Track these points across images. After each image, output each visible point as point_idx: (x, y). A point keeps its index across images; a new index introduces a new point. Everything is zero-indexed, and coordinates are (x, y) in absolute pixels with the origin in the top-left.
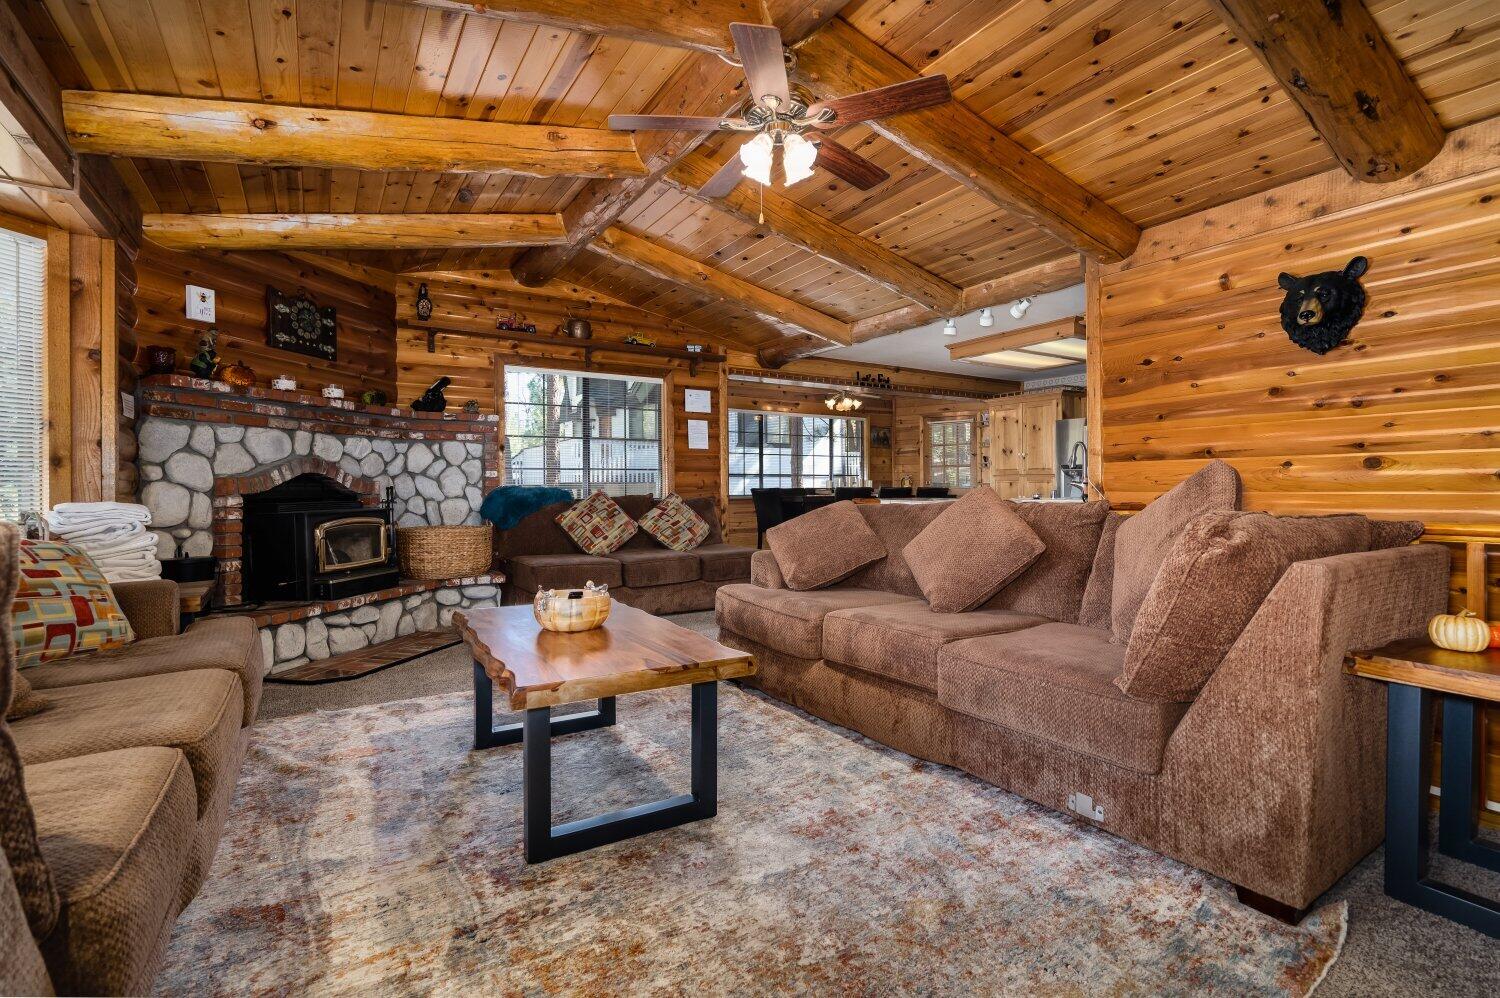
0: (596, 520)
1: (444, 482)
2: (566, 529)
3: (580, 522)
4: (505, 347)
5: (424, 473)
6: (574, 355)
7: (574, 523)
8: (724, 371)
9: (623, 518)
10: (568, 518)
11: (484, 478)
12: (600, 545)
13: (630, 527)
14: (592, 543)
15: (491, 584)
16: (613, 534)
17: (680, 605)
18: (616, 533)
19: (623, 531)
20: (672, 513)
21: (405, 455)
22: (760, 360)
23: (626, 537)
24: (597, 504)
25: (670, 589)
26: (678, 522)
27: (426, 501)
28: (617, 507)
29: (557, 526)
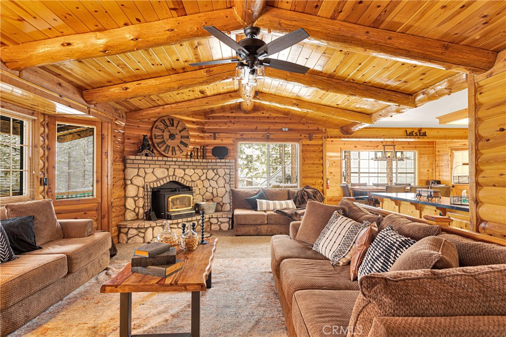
1: (218, 182)
4: (238, 136)
5: (212, 179)
6: (263, 136)
8: (325, 137)
11: (230, 181)
15: (227, 217)
21: (206, 173)
27: (213, 188)
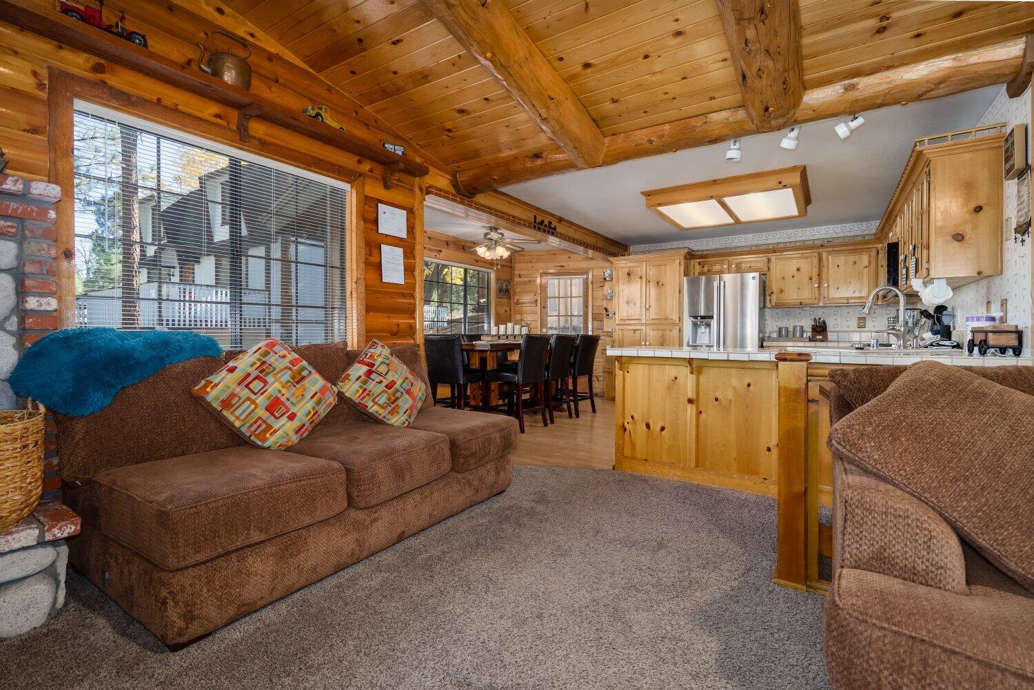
0: (274, 387)
2: (216, 405)
3: (245, 393)
4: (76, 62)
6: (217, 116)
7: (233, 395)
8: (421, 189)
9: (316, 382)
10: (219, 386)
11: (21, 312)
12: (284, 430)
13: (328, 395)
14: (269, 427)
15: (41, 543)
16: (304, 409)
17: (431, 516)
18: (309, 405)
19: (319, 402)
20: (383, 369)
22: (455, 184)
23: (323, 411)
24: (271, 359)
25: (417, 496)
26: (393, 383)
28: (304, 363)
29: (199, 401)
